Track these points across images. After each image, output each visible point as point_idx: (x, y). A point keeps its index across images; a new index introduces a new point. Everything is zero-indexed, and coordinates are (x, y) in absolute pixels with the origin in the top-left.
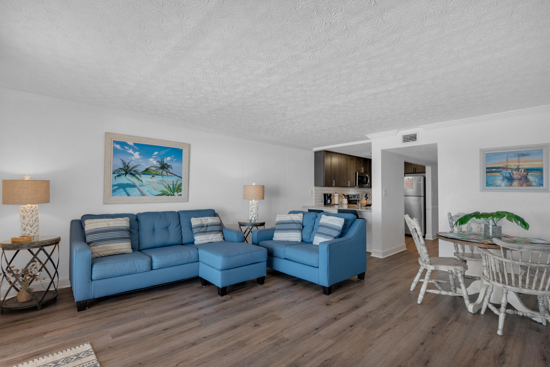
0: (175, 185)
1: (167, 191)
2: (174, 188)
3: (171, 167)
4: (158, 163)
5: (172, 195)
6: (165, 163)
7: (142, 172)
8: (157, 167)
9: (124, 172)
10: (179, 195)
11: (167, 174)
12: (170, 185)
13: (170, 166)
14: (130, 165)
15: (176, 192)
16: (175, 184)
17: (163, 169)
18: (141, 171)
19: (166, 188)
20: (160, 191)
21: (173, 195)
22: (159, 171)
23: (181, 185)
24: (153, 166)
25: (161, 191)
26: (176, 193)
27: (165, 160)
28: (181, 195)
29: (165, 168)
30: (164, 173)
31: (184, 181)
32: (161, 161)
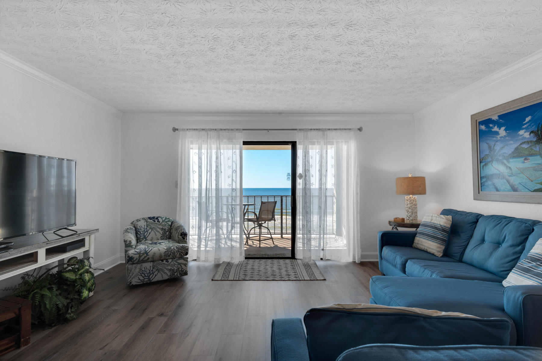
4: (532, 135)
7: (510, 155)
8: (531, 141)
14: (495, 148)
18: (509, 153)
22: (534, 149)
24: (525, 142)
32: (536, 129)
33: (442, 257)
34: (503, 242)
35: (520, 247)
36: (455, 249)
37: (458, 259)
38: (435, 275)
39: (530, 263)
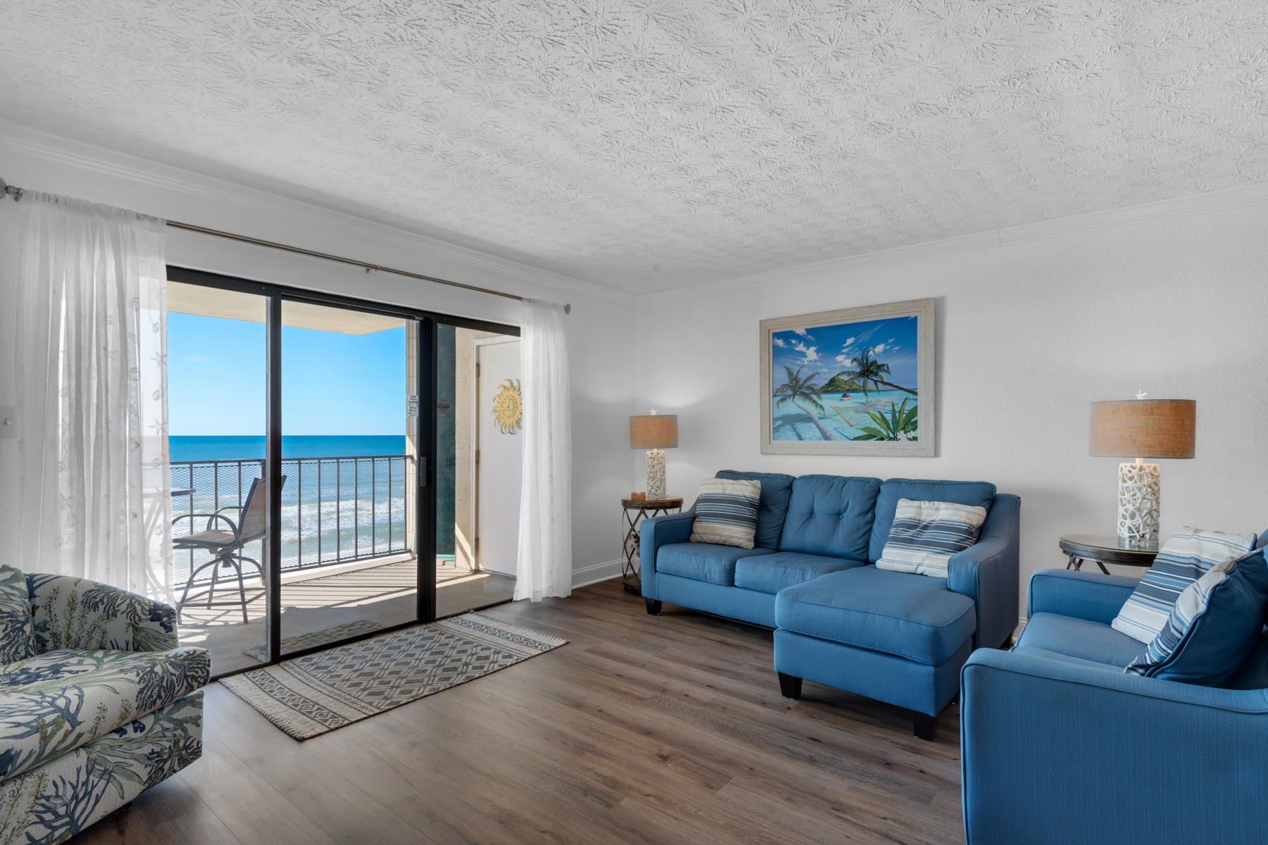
0: (897, 414)
1: (878, 427)
2: (896, 422)
3: (885, 368)
4: (855, 363)
5: (890, 439)
6: (870, 361)
7: (823, 387)
8: (853, 372)
9: (790, 392)
10: (910, 439)
11: (877, 387)
12: (884, 415)
13: (883, 365)
14: (800, 376)
15: (902, 429)
16: (897, 409)
17: (867, 376)
18: (821, 386)
19: (876, 421)
20: (862, 429)
21: (895, 439)
22: (857, 382)
23: (914, 412)
24: (845, 372)
25: (864, 429)
26: (901, 434)
27: (871, 353)
28: (915, 439)
29: (872, 372)
30: (871, 384)
31: (924, 403)
32: (861, 357)
33: (753, 548)
34: (845, 511)
35: (870, 515)
36: (769, 533)
37: (773, 547)
38: (809, 574)
39: (906, 531)
